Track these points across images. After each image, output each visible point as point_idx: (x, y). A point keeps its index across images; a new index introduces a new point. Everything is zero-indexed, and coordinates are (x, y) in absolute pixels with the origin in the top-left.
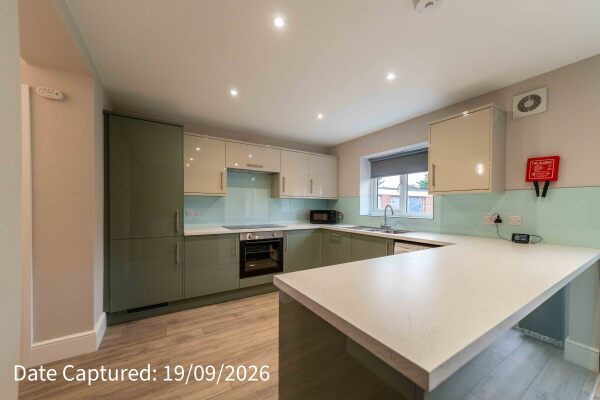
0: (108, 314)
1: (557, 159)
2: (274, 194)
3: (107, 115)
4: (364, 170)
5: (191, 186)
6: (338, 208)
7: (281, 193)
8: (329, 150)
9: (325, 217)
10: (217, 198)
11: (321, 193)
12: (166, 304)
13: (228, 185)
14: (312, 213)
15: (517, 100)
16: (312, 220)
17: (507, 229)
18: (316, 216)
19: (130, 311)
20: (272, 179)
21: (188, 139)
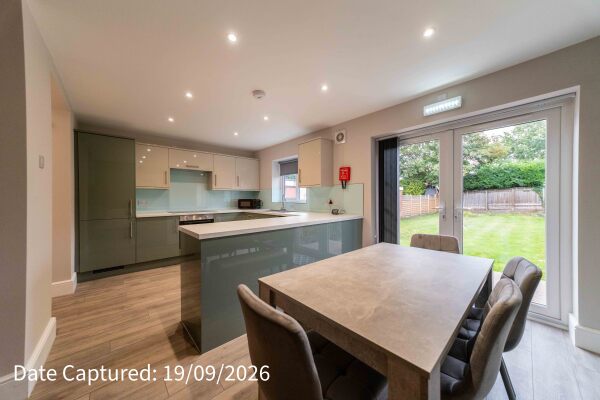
0: (78, 274)
1: (349, 169)
2: (209, 187)
3: (76, 133)
4: (275, 170)
5: (141, 182)
6: (259, 197)
7: (214, 186)
8: (253, 154)
9: (248, 204)
10: (163, 191)
11: (246, 186)
12: (122, 267)
13: (171, 181)
14: (240, 201)
15: (336, 134)
16: (240, 207)
17: (333, 207)
18: (242, 204)
19: (95, 272)
20: (208, 177)
21: (139, 148)
